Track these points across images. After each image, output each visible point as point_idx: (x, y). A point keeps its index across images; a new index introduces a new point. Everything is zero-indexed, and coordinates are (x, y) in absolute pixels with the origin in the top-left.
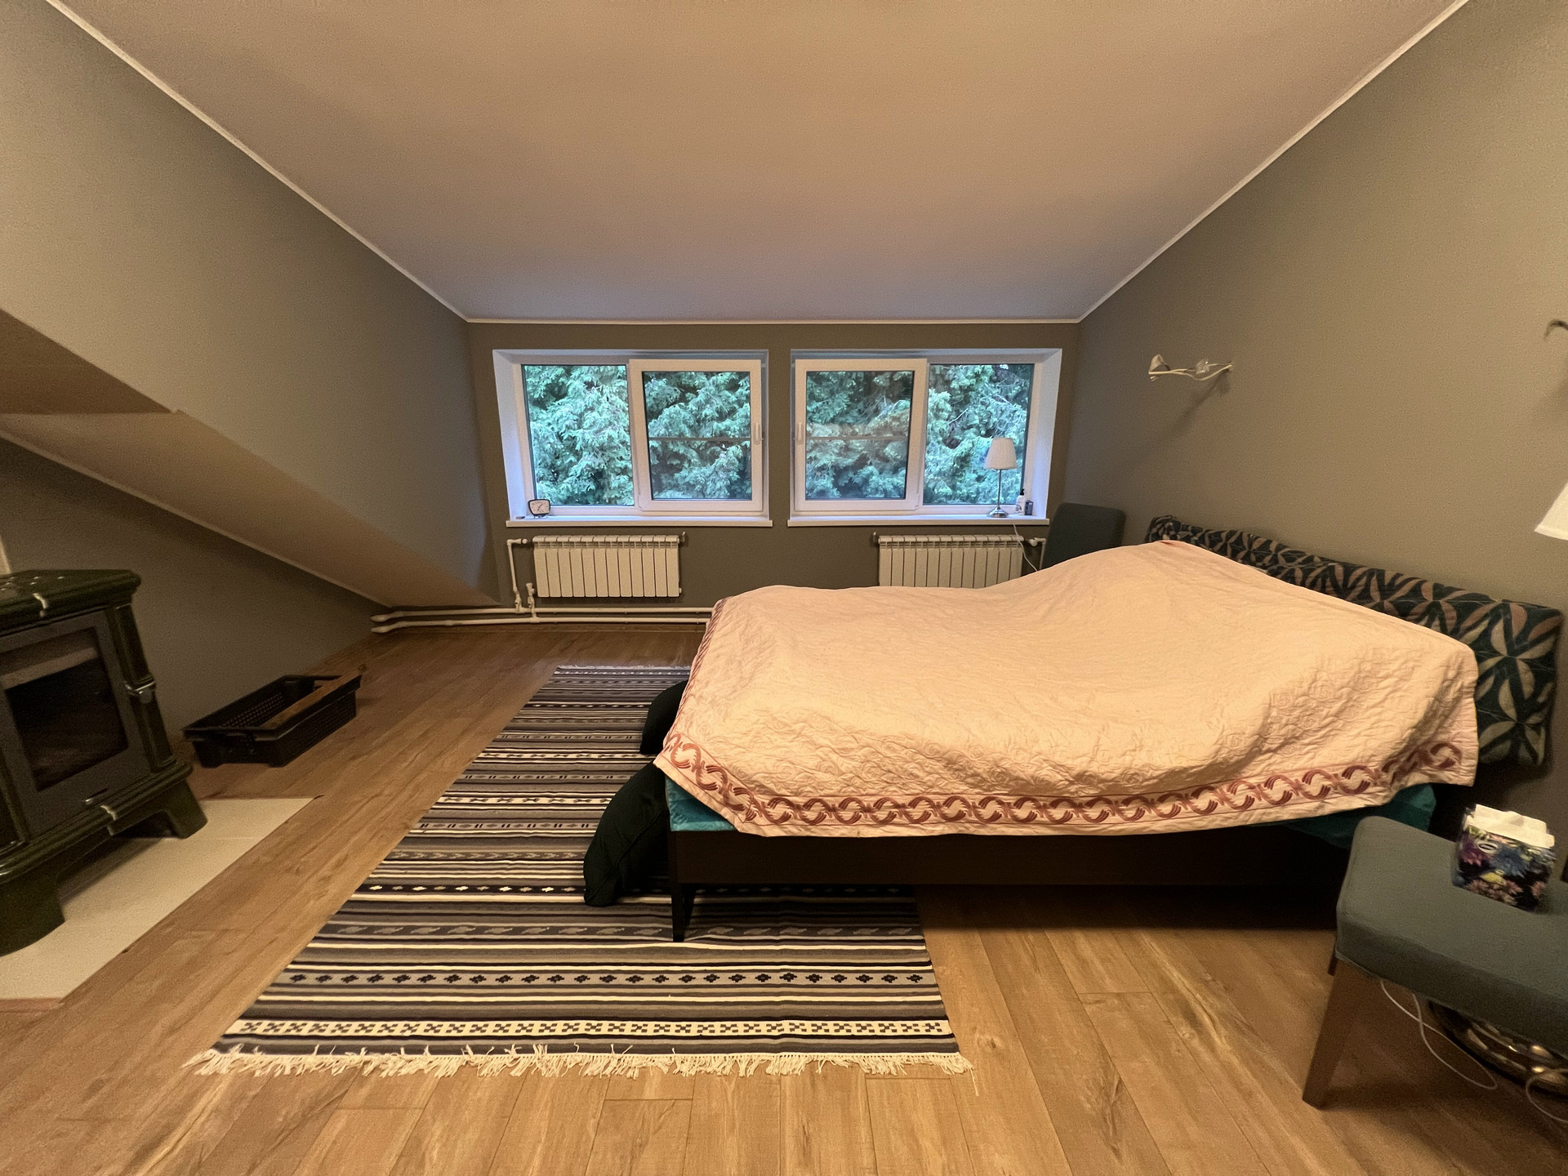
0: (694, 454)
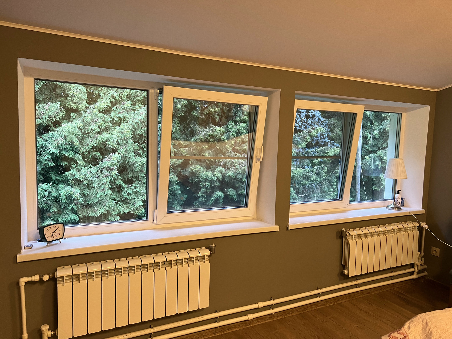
0: (80, 157)
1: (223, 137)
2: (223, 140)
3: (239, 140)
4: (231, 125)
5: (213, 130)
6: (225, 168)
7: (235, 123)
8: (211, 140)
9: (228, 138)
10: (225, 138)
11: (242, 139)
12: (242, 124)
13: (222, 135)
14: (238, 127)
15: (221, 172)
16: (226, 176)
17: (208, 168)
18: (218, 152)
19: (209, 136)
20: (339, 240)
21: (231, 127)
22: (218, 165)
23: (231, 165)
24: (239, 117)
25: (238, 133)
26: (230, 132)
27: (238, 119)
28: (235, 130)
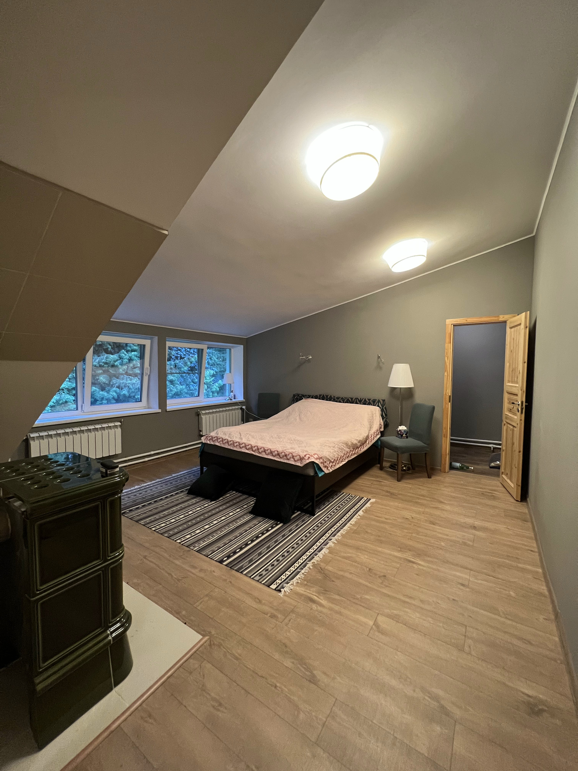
1: (117, 363)
2: (117, 366)
3: (131, 365)
4: (123, 353)
5: (107, 358)
6: (119, 389)
7: (126, 352)
8: (105, 366)
9: (122, 364)
10: (118, 364)
11: (134, 365)
12: (133, 353)
13: (115, 361)
14: (130, 355)
15: (116, 392)
16: (121, 395)
17: (103, 389)
18: (111, 376)
19: (103, 363)
20: (197, 417)
21: (124, 355)
22: (112, 386)
23: (125, 386)
24: (130, 347)
25: (130, 360)
26: (123, 359)
27: (129, 348)
28: (128, 357)
